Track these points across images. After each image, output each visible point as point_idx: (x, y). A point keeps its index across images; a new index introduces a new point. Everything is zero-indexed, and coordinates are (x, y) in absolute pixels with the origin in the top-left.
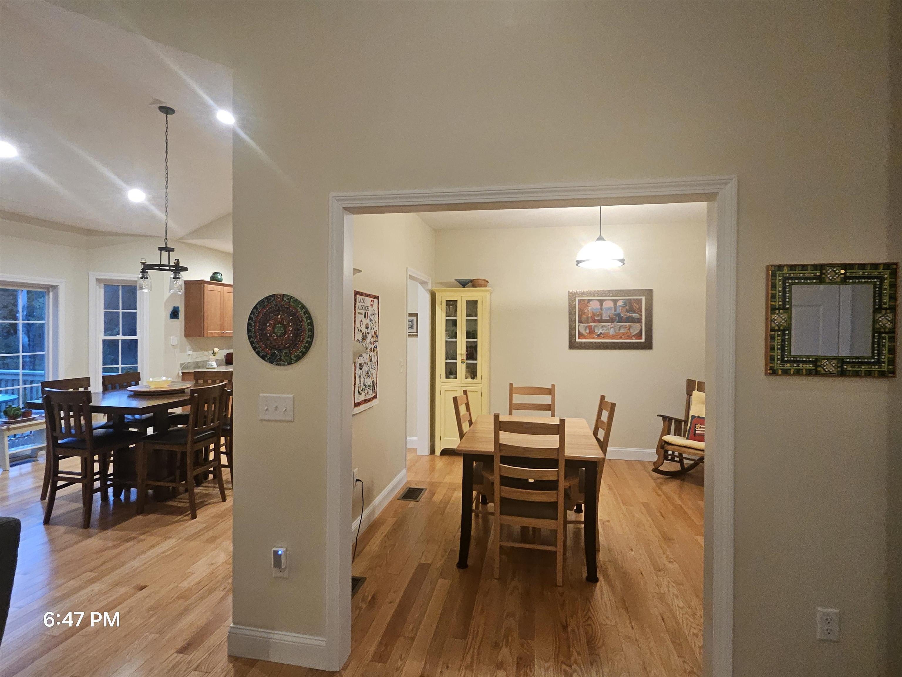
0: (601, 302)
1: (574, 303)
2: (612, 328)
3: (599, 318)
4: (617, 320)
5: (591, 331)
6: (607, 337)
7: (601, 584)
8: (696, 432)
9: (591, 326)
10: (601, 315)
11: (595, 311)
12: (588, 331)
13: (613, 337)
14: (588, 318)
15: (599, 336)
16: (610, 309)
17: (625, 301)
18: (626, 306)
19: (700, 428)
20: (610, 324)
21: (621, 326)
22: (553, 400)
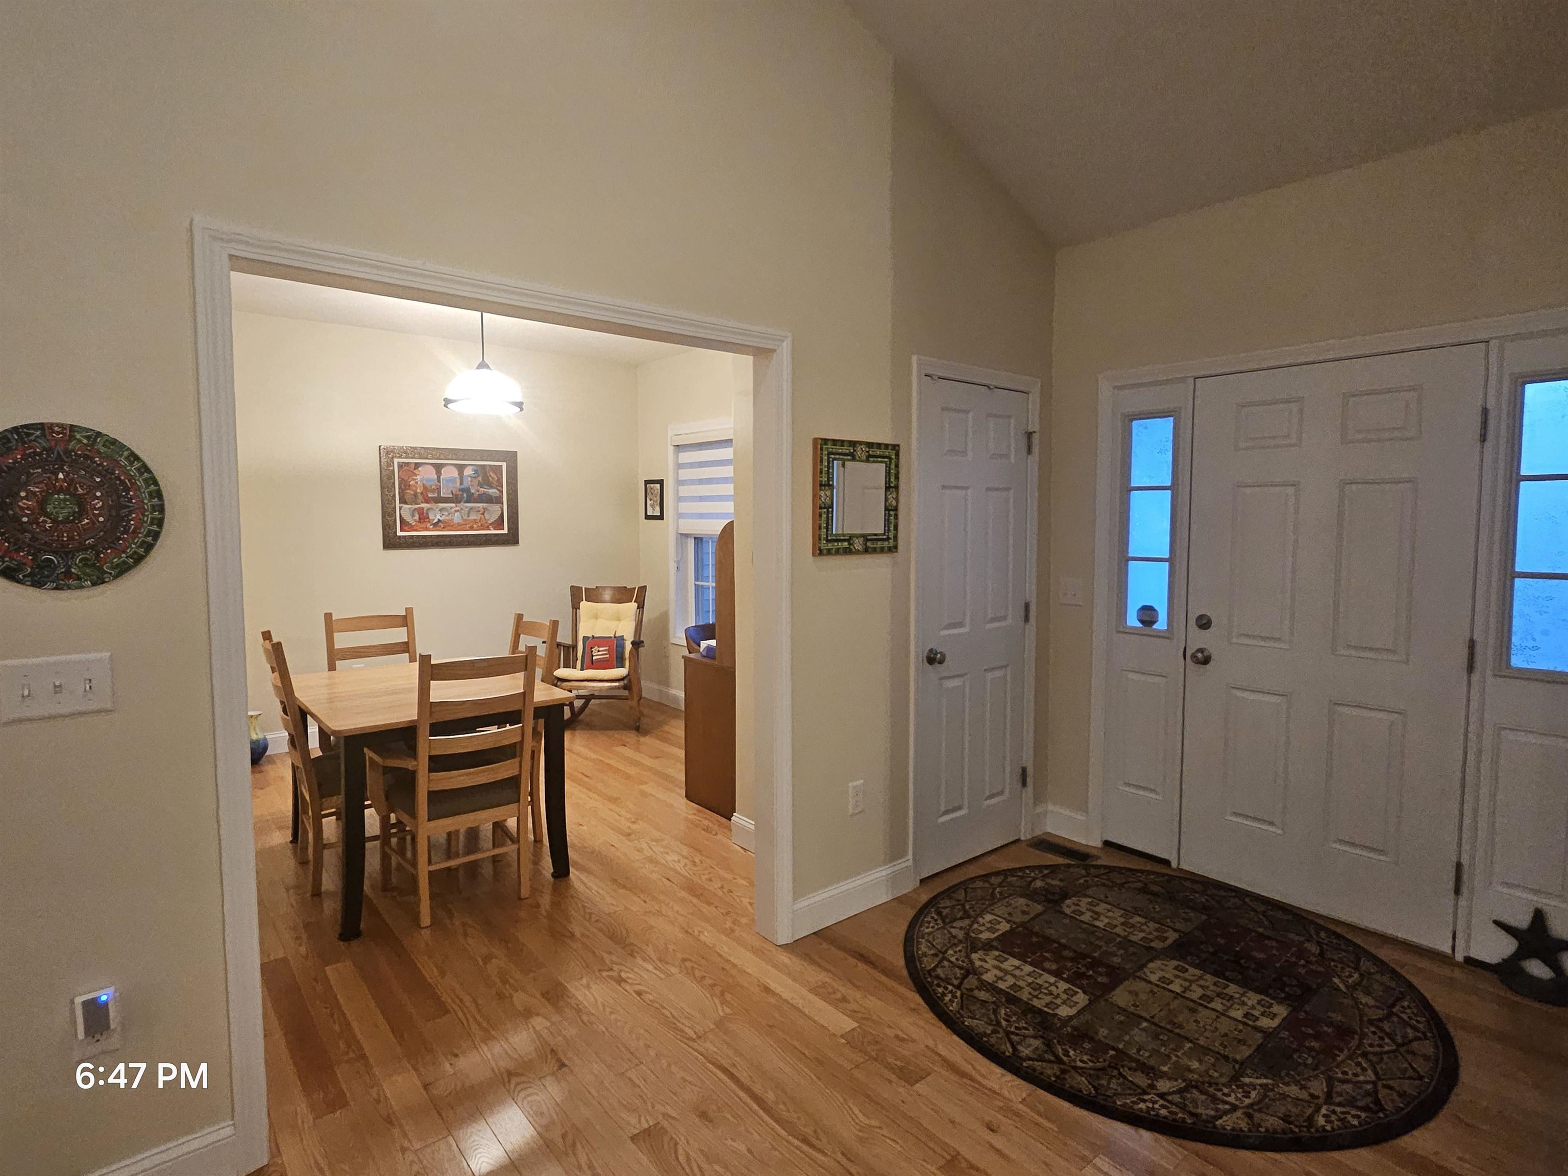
0: (438, 468)
1: (391, 468)
2: (456, 511)
3: (436, 495)
4: (465, 499)
5: (423, 517)
6: (450, 528)
7: (575, 875)
8: (594, 658)
9: (423, 509)
10: (439, 490)
11: (428, 484)
12: (417, 517)
13: (459, 527)
14: (415, 495)
15: (436, 525)
16: (453, 480)
17: (476, 468)
18: (478, 476)
19: (599, 651)
20: (453, 505)
21: (471, 508)
22: (411, 634)
